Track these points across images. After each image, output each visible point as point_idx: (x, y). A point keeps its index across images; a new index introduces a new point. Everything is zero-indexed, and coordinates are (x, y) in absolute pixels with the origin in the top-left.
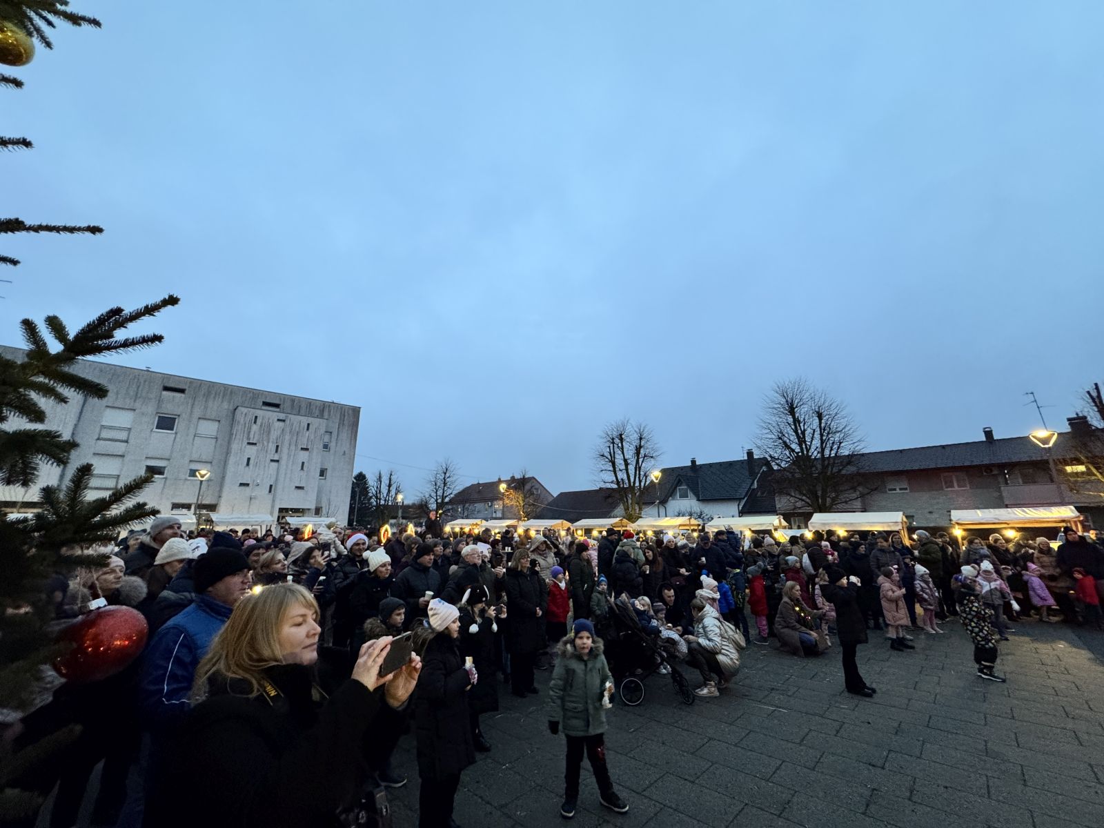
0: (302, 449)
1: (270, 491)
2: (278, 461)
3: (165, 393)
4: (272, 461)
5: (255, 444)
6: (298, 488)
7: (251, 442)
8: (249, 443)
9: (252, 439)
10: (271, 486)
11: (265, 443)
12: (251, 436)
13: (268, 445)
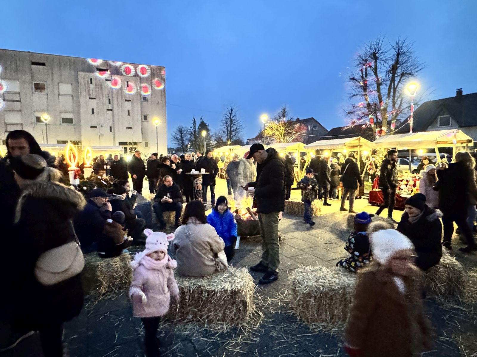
0: (126, 100)
1: (111, 131)
2: (111, 110)
3: (33, 66)
4: (108, 110)
5: (95, 99)
6: (128, 128)
7: (91, 97)
8: (90, 98)
9: (91, 95)
10: (111, 127)
11: (101, 97)
12: (91, 92)
13: (103, 99)
